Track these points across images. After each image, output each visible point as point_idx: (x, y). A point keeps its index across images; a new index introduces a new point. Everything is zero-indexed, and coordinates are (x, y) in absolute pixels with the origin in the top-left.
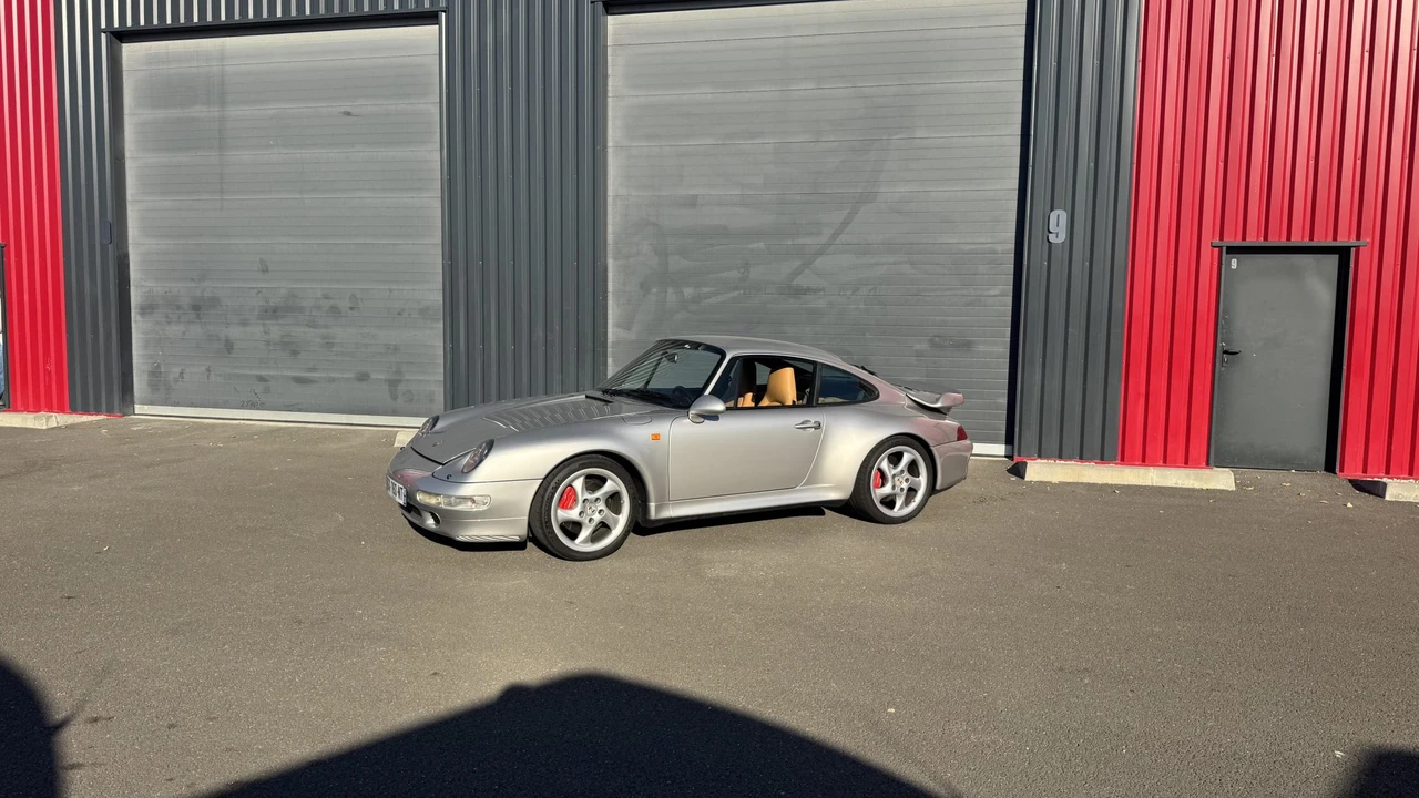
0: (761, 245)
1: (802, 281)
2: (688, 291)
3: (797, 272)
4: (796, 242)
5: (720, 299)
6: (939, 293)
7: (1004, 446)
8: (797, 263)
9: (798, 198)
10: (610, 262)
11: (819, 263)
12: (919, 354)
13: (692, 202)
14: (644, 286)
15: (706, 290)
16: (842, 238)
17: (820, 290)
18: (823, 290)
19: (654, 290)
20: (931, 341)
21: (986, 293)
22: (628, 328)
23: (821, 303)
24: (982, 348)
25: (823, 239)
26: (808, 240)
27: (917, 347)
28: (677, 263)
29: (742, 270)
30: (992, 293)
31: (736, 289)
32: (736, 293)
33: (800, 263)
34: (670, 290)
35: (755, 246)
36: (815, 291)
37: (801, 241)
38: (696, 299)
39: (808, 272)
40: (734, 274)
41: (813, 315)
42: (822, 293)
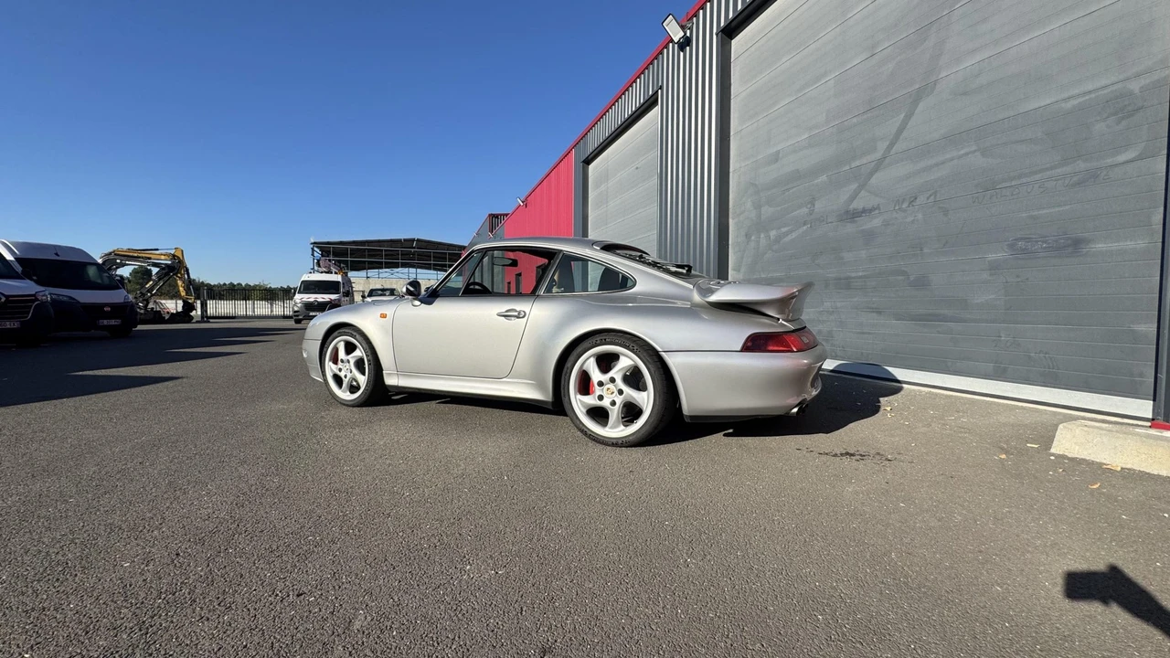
0: (824, 178)
1: (858, 204)
2: (773, 233)
3: (853, 198)
4: (853, 165)
5: (794, 235)
6: (1024, 180)
7: (1152, 402)
8: (854, 186)
9: (855, 120)
10: (730, 220)
11: (873, 181)
12: (994, 267)
13: (776, 158)
14: (748, 236)
15: (784, 230)
16: (899, 147)
17: (875, 209)
18: (878, 208)
19: (753, 238)
20: (1012, 246)
21: (1109, 161)
22: (739, 271)
23: (876, 222)
24: (1100, 246)
25: (878, 155)
26: (864, 161)
27: (991, 257)
28: (767, 211)
29: (809, 206)
30: (1122, 158)
31: (805, 224)
32: (805, 228)
33: (856, 185)
34: (762, 236)
35: (818, 180)
36: (871, 211)
37: (857, 163)
38: (778, 239)
39: (863, 193)
40: (805, 210)
41: (869, 236)
42: (877, 212)
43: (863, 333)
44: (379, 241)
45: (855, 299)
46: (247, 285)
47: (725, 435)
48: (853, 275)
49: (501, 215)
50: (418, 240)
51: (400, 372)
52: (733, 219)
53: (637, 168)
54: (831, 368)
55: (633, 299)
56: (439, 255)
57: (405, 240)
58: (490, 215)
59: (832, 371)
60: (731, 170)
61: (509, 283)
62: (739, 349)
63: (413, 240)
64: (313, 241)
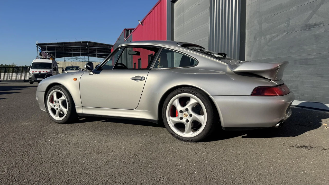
0: (295, 8)
1: (312, 22)
2: (268, 37)
3: (310, 18)
5: (279, 37)
8: (310, 12)
10: (246, 31)
11: (320, 9)
14: (255, 38)
15: (274, 35)
17: (321, 24)
18: (322, 23)
19: (258, 39)
23: (321, 30)
28: (265, 26)
29: (287, 23)
31: (285, 31)
32: (285, 34)
33: (311, 12)
34: (263, 38)
35: (292, 9)
36: (319, 24)
38: (271, 40)
39: (315, 16)
40: (284, 25)
41: (317, 38)
42: (322, 25)
43: (313, 87)
44: (70, 43)
45: (310, 70)
46: (6, 65)
47: (242, 137)
48: (309, 57)
49: (130, 29)
50: (89, 42)
51: (84, 107)
52: (248, 29)
53: (199, 4)
54: (297, 105)
55: (197, 70)
56: (100, 50)
57: (83, 42)
58: (125, 29)
59: (297, 106)
60: (247, 4)
61: (135, 64)
62: (250, 94)
63: (87, 42)
64: (37, 43)
